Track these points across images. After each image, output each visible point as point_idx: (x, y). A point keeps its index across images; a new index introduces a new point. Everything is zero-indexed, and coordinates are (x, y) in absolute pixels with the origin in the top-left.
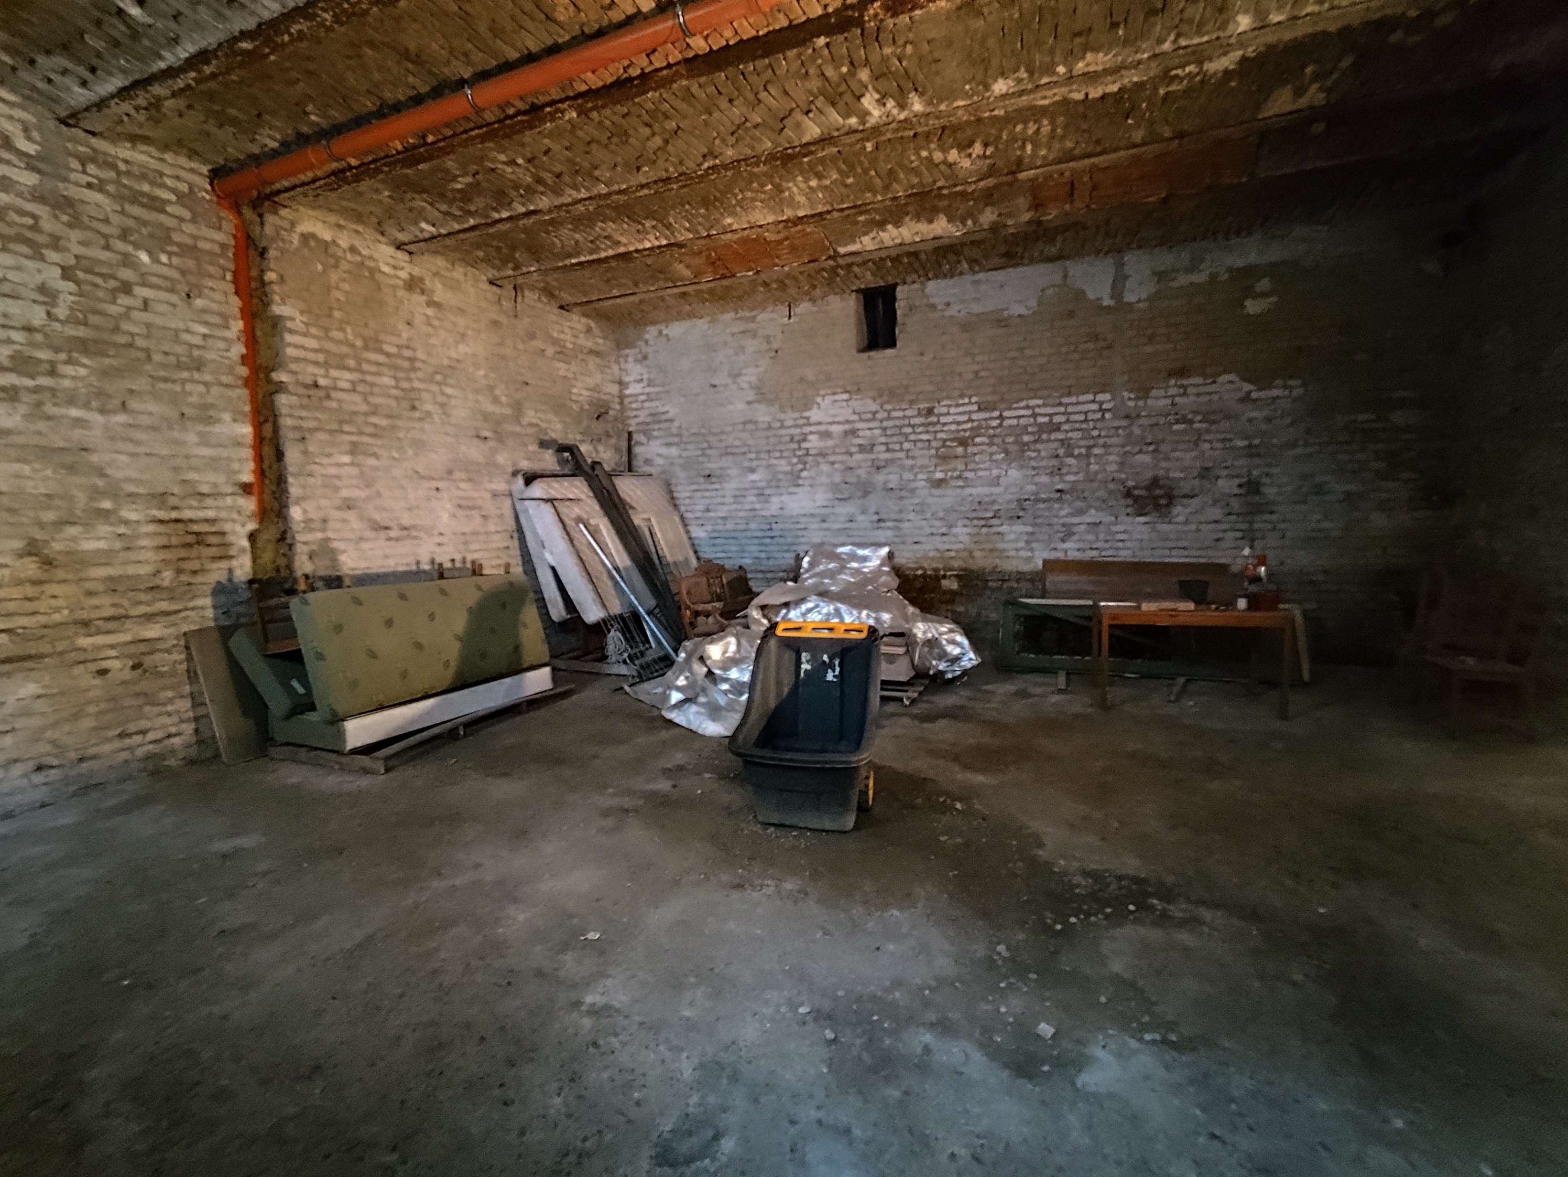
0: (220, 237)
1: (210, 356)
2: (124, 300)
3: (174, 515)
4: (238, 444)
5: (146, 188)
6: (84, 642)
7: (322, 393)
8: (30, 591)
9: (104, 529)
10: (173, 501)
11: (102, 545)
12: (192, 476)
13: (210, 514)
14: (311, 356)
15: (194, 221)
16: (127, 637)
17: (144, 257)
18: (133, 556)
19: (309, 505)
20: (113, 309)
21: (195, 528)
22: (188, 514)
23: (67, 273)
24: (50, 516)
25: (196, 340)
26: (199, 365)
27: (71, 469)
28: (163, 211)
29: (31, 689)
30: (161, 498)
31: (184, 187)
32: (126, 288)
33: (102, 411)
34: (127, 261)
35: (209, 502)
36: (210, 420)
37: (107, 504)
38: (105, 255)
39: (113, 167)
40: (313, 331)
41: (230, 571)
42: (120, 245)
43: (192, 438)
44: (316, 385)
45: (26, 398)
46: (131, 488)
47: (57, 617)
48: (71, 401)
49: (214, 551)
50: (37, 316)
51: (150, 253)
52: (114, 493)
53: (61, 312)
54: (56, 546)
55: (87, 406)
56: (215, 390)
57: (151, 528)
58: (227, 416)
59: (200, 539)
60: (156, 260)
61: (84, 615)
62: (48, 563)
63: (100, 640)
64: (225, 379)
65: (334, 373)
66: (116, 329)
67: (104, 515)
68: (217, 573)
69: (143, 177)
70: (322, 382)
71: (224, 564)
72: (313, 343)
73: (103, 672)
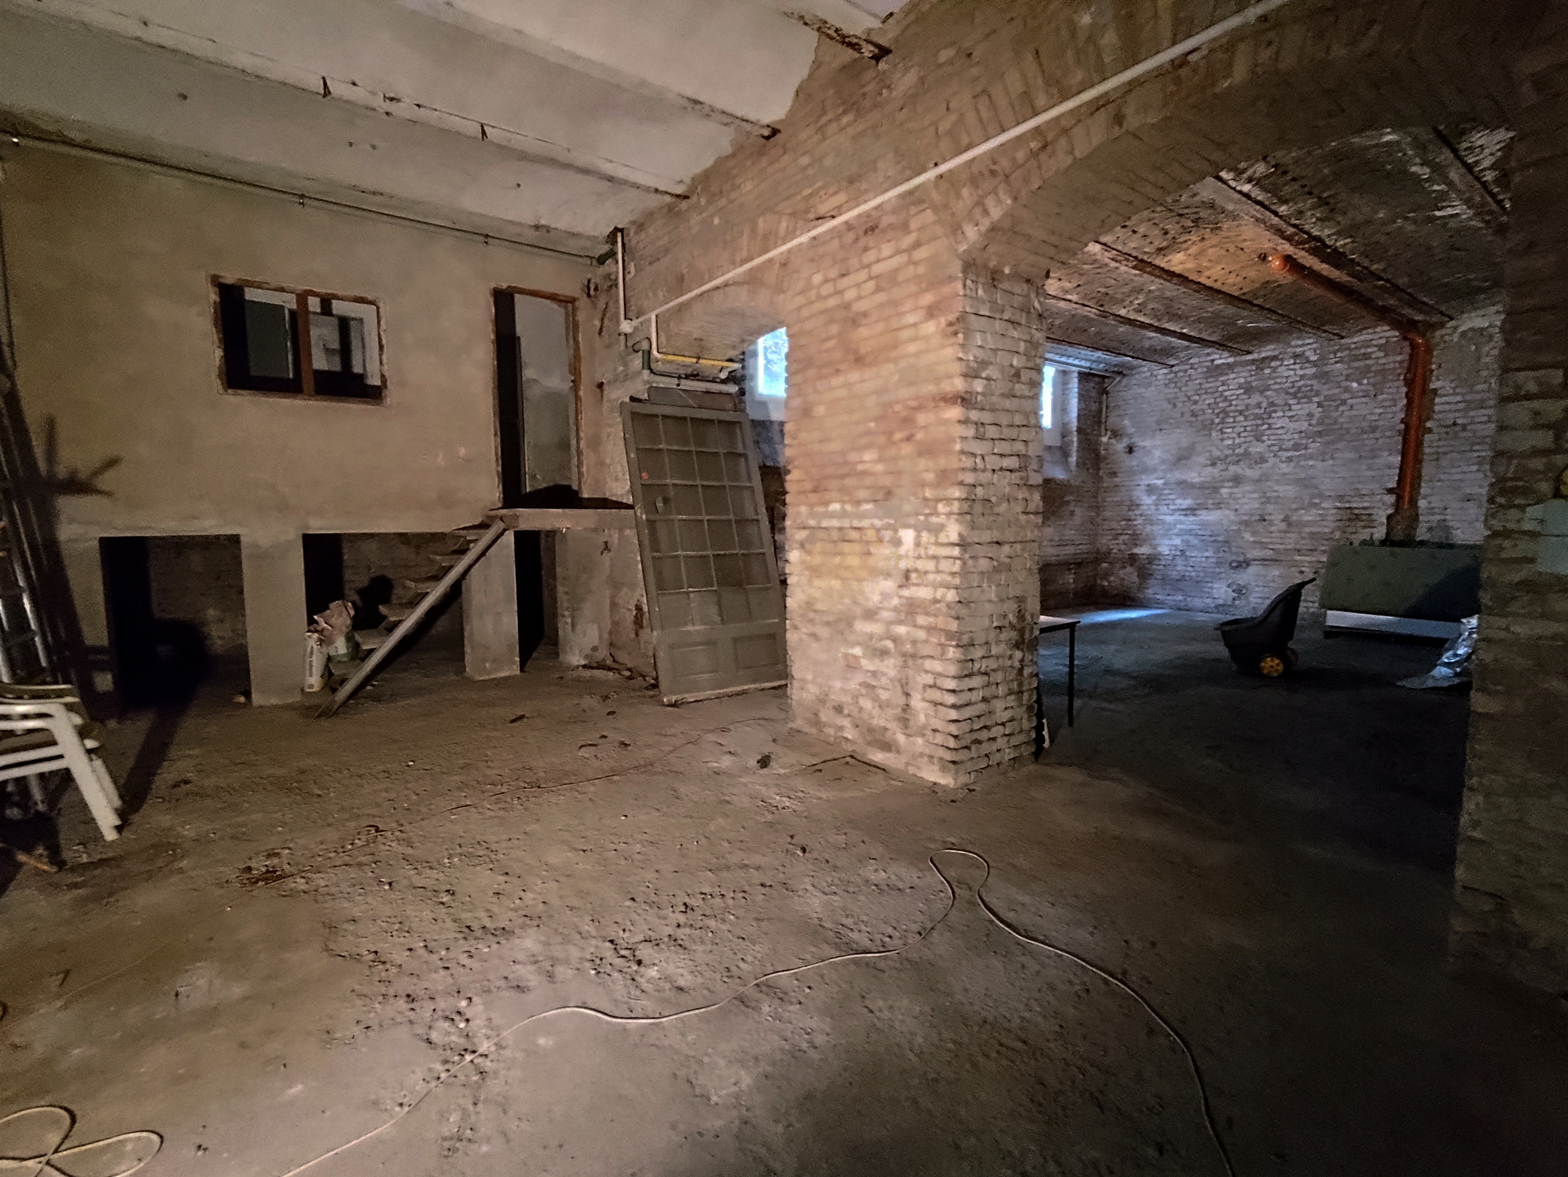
0: (1399, 358)
1: (1380, 423)
2: (1341, 408)
3: (1347, 505)
4: (1390, 468)
5: (1363, 351)
6: (1298, 558)
7: (1458, 428)
8: (1283, 535)
9: (1314, 511)
10: (1347, 498)
11: (1310, 518)
12: (1359, 486)
13: (1366, 505)
14: (1453, 407)
15: (1386, 356)
16: (1314, 559)
17: (1355, 385)
18: (1325, 523)
19: (1433, 499)
20: (1335, 414)
21: (1356, 512)
22: (1354, 505)
23: (1320, 405)
24: (1294, 506)
25: (1377, 417)
26: (1374, 429)
27: (1306, 487)
28: (1370, 358)
29: (1277, 573)
30: (1341, 498)
31: (1383, 341)
32: (1344, 402)
33: (1323, 461)
34: (1347, 390)
35: (1366, 498)
36: (1374, 457)
37: (1317, 501)
38: (1336, 391)
39: (1349, 349)
40: (1458, 390)
41: (1372, 534)
42: (1344, 384)
43: (1364, 467)
44: (1455, 424)
45: (1295, 460)
46: (1327, 494)
47: (1289, 547)
48: (1311, 458)
49: (1362, 524)
50: (1304, 426)
51: (1357, 381)
52: (1320, 495)
53: (1314, 422)
54: (1294, 518)
55: (1316, 460)
56: (1380, 441)
57: (1335, 511)
58: (1386, 453)
59: (1358, 517)
60: (1360, 384)
61: (1298, 547)
62: (1290, 524)
63: (1302, 558)
64: (1388, 434)
65: (1472, 413)
66: (1335, 423)
67: (1315, 505)
68: (1365, 534)
69: (1362, 347)
70: (1459, 421)
71: (1368, 530)
72: (1459, 398)
73: (1302, 572)
